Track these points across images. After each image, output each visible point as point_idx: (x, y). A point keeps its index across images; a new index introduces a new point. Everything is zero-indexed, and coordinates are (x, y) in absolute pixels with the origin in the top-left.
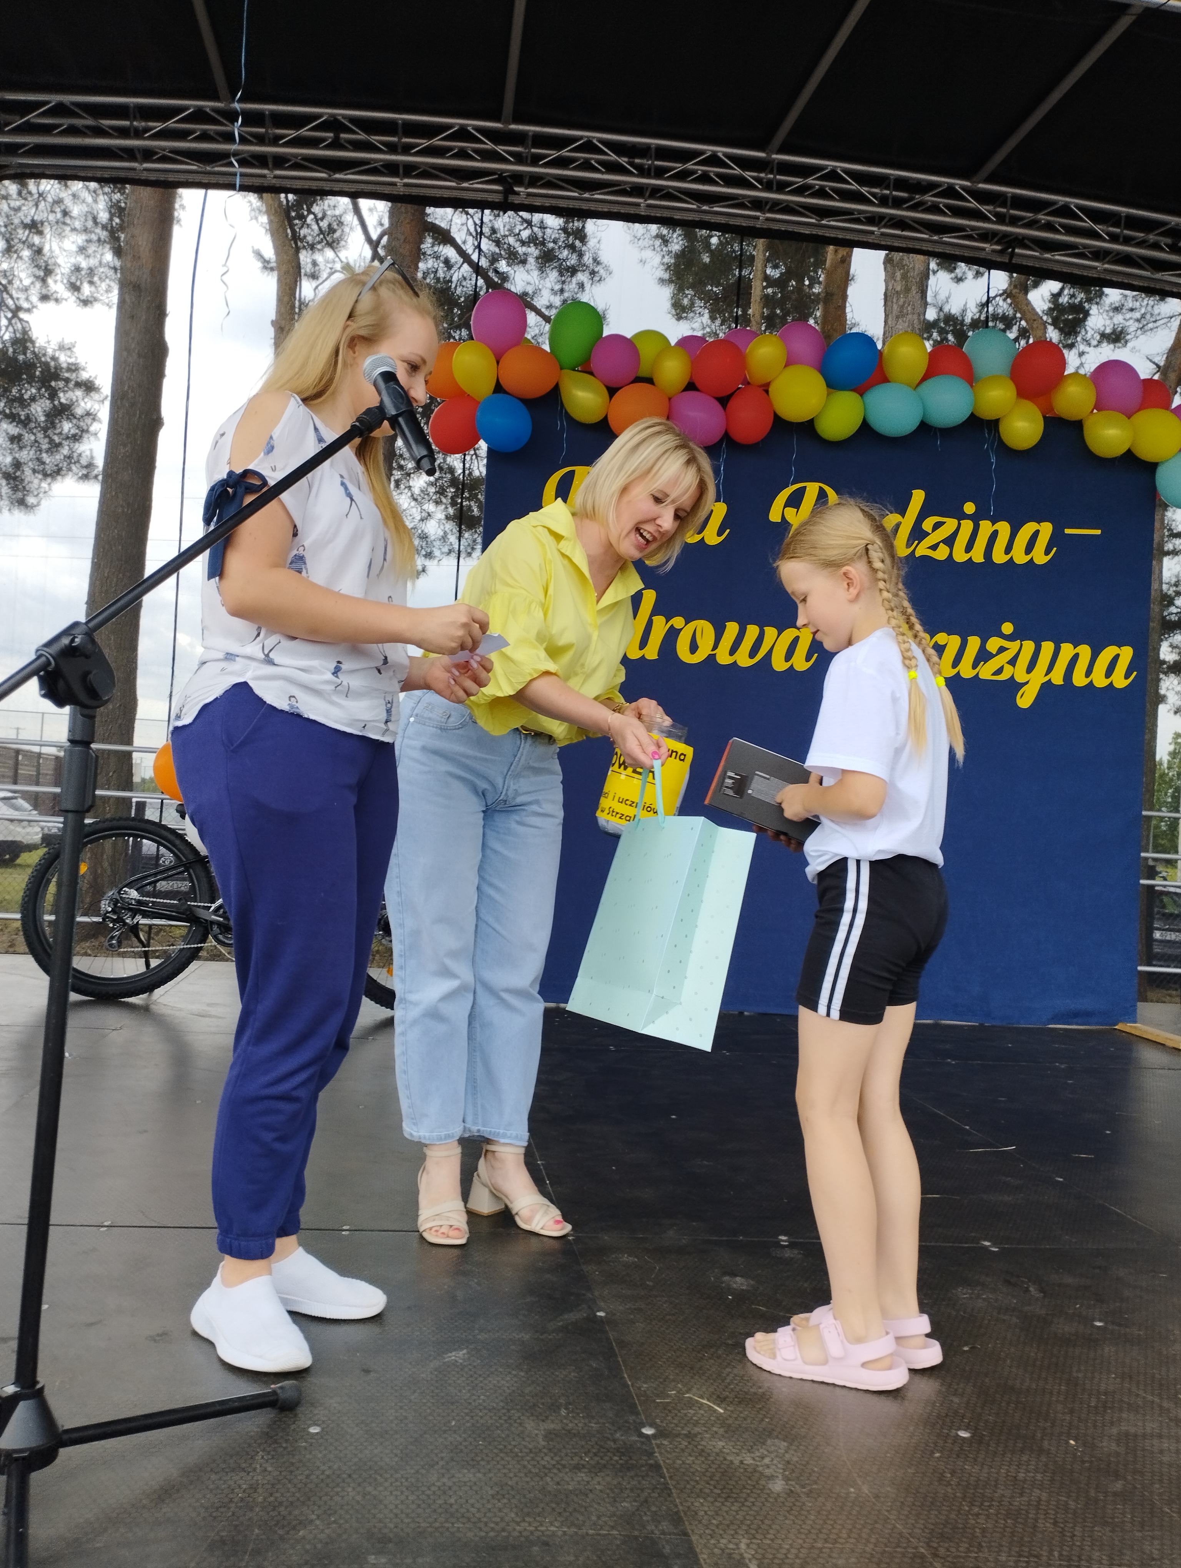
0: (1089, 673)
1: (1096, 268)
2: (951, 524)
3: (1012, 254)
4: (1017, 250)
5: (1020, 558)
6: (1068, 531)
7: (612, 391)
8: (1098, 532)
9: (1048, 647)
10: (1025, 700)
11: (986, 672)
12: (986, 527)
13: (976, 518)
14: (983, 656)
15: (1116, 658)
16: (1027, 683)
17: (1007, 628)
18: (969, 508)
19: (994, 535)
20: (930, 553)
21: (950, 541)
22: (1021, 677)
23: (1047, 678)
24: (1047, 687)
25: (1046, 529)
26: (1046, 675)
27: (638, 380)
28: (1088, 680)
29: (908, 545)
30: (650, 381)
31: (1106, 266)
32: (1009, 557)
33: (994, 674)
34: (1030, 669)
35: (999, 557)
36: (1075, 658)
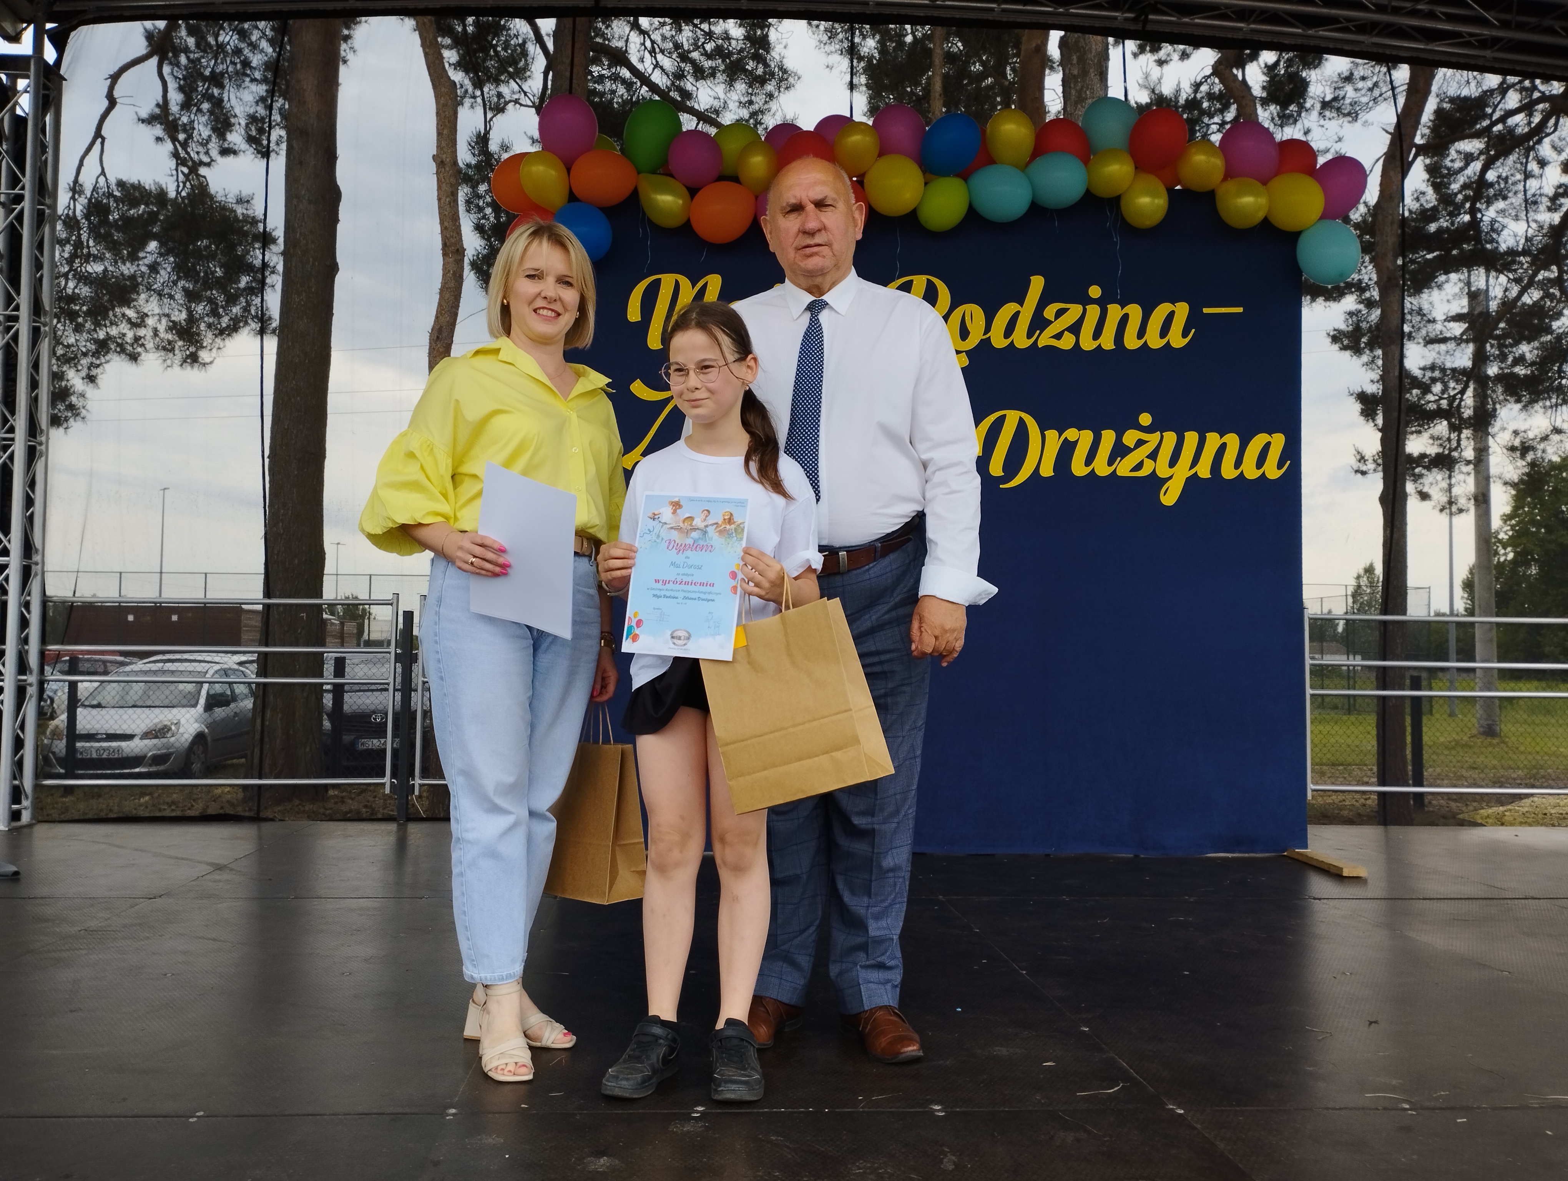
0: (1238, 463)
1: (1240, 29)
2: (1075, 311)
3: (1146, 20)
4: (1151, 17)
5: (1155, 341)
6: (1206, 310)
7: (693, 191)
8: (1240, 310)
9: (1191, 438)
10: (1170, 497)
11: (1124, 468)
12: (1115, 312)
13: (1102, 304)
14: (1120, 451)
15: (1267, 446)
16: (1171, 477)
17: (1145, 419)
18: (1095, 292)
19: (1124, 321)
20: (1054, 343)
21: (1075, 329)
22: (1163, 471)
23: (1193, 471)
24: (1193, 481)
25: (1182, 310)
26: (1192, 467)
27: (721, 178)
28: (1238, 472)
29: (1029, 336)
30: (735, 179)
31: (1253, 26)
32: (1142, 342)
33: (1133, 470)
34: (1173, 462)
35: (1131, 342)
36: (1223, 448)
